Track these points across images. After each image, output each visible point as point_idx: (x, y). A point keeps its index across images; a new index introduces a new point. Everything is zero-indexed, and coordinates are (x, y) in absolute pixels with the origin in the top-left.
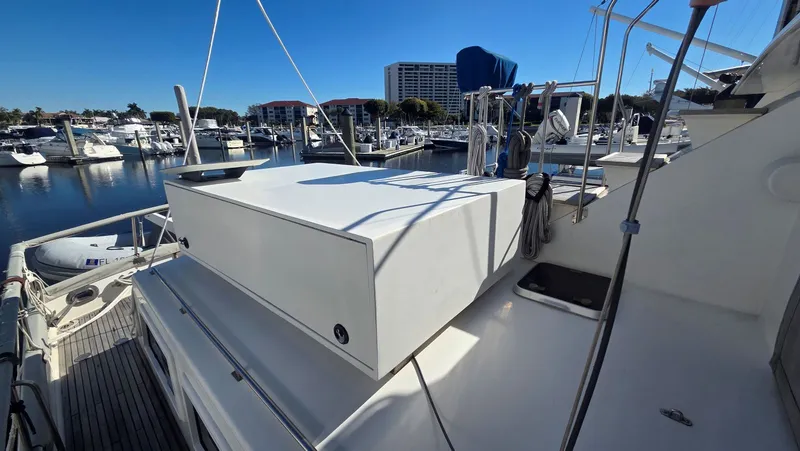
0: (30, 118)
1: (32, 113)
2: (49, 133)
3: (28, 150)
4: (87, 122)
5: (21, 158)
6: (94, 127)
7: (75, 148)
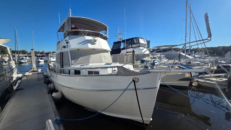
0: (41, 53)
1: (42, 52)
2: (45, 56)
3: (41, 59)
4: (53, 54)
5: (40, 60)
6: (54, 55)
7: (50, 59)
